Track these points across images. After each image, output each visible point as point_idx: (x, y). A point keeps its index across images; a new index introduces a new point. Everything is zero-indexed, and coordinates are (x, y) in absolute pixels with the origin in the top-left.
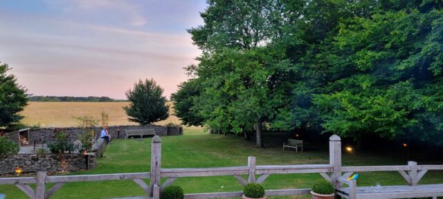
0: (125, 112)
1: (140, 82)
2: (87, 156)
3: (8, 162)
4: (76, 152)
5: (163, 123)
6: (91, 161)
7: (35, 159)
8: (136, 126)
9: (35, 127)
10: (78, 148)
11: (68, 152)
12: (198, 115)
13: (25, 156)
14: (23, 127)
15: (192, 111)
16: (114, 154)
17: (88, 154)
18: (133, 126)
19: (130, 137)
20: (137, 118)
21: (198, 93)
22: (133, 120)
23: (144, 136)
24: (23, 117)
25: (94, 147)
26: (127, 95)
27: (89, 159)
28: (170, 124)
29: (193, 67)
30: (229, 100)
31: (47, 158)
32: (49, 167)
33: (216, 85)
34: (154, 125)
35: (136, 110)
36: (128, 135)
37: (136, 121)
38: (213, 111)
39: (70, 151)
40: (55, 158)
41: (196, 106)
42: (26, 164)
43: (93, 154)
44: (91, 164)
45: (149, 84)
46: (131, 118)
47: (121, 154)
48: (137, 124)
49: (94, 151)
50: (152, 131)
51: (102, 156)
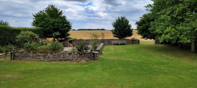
0: (112, 32)
1: (119, 18)
2: (94, 54)
3: (58, 54)
4: (89, 51)
5: (129, 38)
6: (97, 56)
7: (70, 54)
8: (117, 39)
9: (75, 39)
10: (90, 49)
11: (85, 51)
12: (154, 32)
13: (66, 52)
14: (70, 38)
15: (150, 30)
16: (108, 52)
17: (95, 52)
18: (115, 39)
19: (114, 44)
20: (117, 36)
21: (153, 20)
22: (115, 37)
23: (121, 44)
24: (70, 35)
25: (98, 49)
26: (112, 24)
27: (96, 55)
28: (133, 39)
29: (150, 5)
30: (177, 22)
31: (75, 54)
32: (76, 58)
33: (168, 13)
34: (125, 39)
35: (117, 32)
36: (113, 44)
37: (117, 37)
38: (166, 29)
39: (86, 50)
40: (79, 54)
41: (152, 27)
42: (66, 56)
43: (97, 52)
44: (96, 58)
45: (123, 18)
46: (115, 35)
47: (111, 53)
48: (117, 38)
49: (98, 51)
50: (124, 42)
51: (102, 53)
